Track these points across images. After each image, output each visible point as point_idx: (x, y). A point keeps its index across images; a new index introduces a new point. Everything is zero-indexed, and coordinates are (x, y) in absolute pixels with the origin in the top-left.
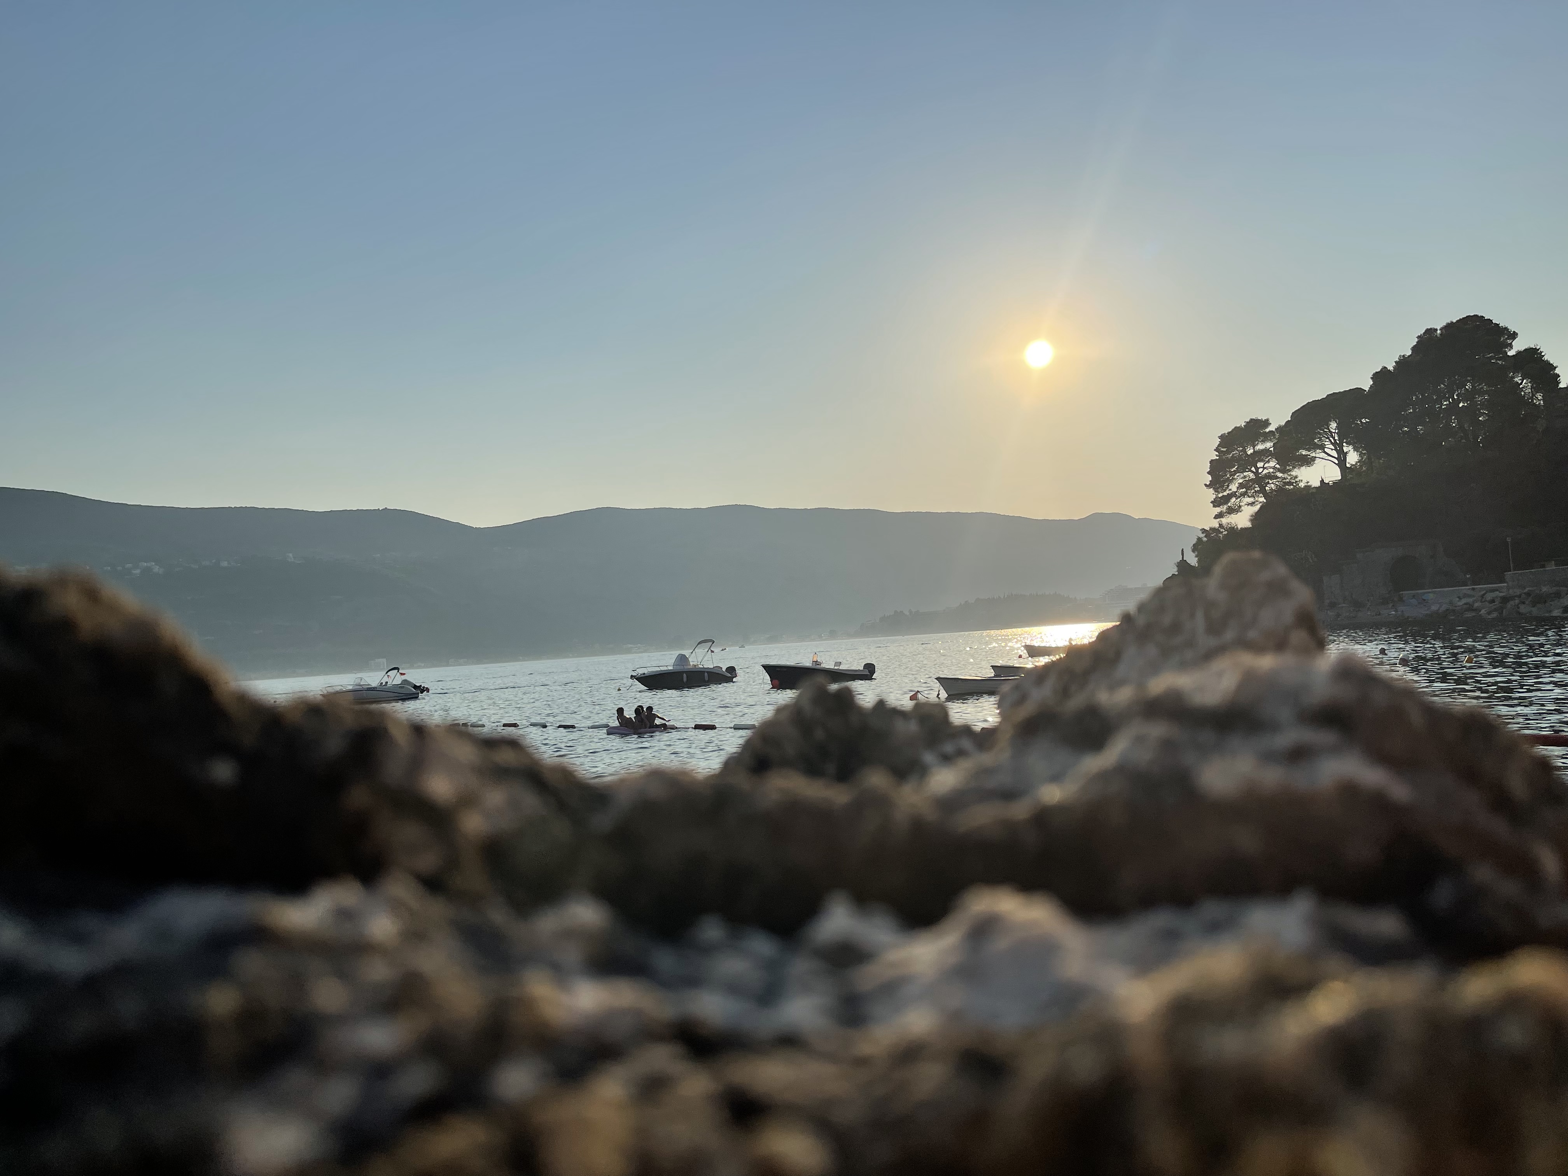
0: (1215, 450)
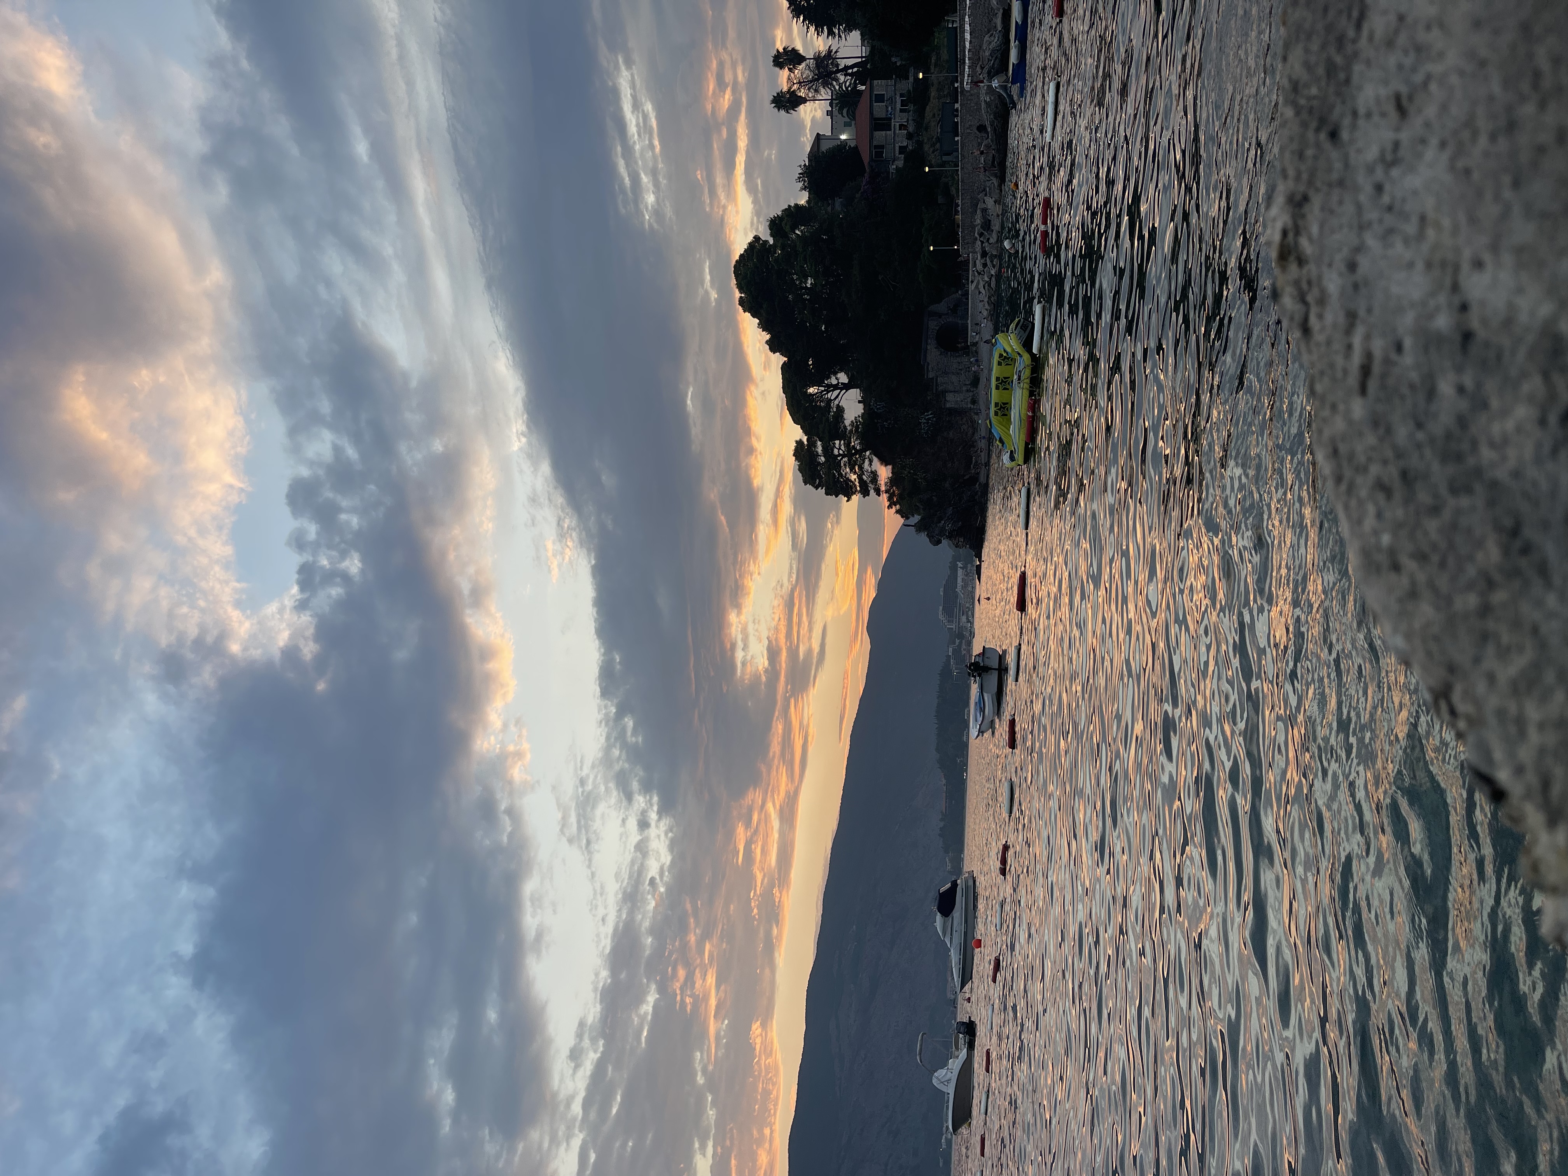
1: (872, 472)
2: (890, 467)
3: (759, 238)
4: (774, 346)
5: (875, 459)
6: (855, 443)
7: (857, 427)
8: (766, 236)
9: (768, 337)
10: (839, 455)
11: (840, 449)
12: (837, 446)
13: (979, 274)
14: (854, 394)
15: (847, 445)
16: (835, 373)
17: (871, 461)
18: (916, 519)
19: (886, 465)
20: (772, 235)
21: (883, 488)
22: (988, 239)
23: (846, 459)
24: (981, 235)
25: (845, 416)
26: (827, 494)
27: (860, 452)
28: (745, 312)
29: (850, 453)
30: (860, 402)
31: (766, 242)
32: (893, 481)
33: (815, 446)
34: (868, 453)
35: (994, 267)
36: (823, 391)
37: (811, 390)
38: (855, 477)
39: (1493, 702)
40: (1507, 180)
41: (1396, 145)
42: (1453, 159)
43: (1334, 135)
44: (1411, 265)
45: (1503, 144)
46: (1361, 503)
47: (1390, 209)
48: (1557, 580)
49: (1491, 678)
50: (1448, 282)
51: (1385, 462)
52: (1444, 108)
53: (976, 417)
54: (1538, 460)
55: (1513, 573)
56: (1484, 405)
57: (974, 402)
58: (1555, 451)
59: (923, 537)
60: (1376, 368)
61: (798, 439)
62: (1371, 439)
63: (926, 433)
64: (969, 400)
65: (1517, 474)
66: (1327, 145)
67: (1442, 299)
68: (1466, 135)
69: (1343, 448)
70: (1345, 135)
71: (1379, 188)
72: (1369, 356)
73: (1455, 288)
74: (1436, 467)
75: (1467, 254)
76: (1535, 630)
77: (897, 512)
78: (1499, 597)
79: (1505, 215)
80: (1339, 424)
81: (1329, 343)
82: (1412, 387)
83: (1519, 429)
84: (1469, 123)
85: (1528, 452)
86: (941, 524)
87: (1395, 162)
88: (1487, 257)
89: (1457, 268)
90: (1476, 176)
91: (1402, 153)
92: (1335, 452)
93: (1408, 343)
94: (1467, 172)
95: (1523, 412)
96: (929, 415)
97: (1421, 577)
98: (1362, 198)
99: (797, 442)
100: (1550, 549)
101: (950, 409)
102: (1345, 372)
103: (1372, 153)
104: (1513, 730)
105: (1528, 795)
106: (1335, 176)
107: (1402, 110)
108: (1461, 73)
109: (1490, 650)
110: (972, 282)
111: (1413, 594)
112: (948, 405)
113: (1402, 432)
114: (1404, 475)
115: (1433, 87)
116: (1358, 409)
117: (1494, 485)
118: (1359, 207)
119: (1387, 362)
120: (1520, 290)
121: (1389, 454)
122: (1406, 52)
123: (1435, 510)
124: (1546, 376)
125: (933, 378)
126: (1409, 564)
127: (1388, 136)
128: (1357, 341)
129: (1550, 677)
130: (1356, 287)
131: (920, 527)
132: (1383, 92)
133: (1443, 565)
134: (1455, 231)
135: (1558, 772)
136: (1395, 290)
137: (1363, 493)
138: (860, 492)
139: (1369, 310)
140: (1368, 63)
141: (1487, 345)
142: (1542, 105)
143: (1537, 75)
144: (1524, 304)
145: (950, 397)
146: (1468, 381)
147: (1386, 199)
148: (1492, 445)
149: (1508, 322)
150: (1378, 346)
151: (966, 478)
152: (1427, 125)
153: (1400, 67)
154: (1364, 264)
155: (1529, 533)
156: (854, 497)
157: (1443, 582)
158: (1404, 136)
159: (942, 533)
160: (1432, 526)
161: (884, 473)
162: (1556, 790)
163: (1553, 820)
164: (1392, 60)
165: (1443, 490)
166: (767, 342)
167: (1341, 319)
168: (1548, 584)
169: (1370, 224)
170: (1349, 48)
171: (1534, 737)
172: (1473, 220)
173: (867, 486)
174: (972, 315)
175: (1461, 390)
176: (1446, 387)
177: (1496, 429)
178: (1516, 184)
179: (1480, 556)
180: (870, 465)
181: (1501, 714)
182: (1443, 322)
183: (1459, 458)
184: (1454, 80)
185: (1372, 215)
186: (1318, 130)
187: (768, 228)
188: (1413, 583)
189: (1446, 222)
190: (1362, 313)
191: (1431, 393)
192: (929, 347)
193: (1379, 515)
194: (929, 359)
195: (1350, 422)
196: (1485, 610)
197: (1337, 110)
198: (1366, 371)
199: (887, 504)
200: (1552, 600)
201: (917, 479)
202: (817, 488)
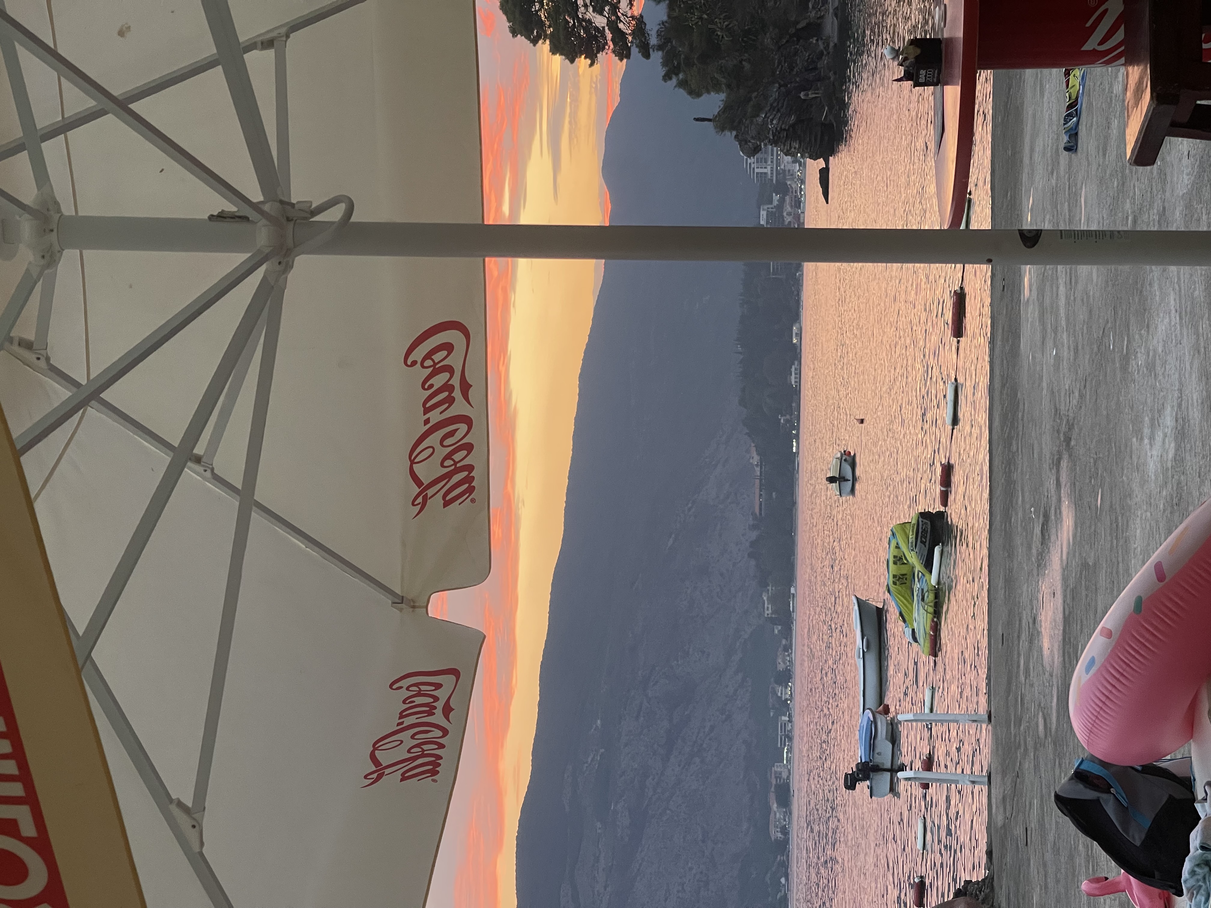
0: (534, 45)
86: (760, 120)
156: (603, 59)
159: (761, 135)
201: (714, 31)
202: (535, 42)
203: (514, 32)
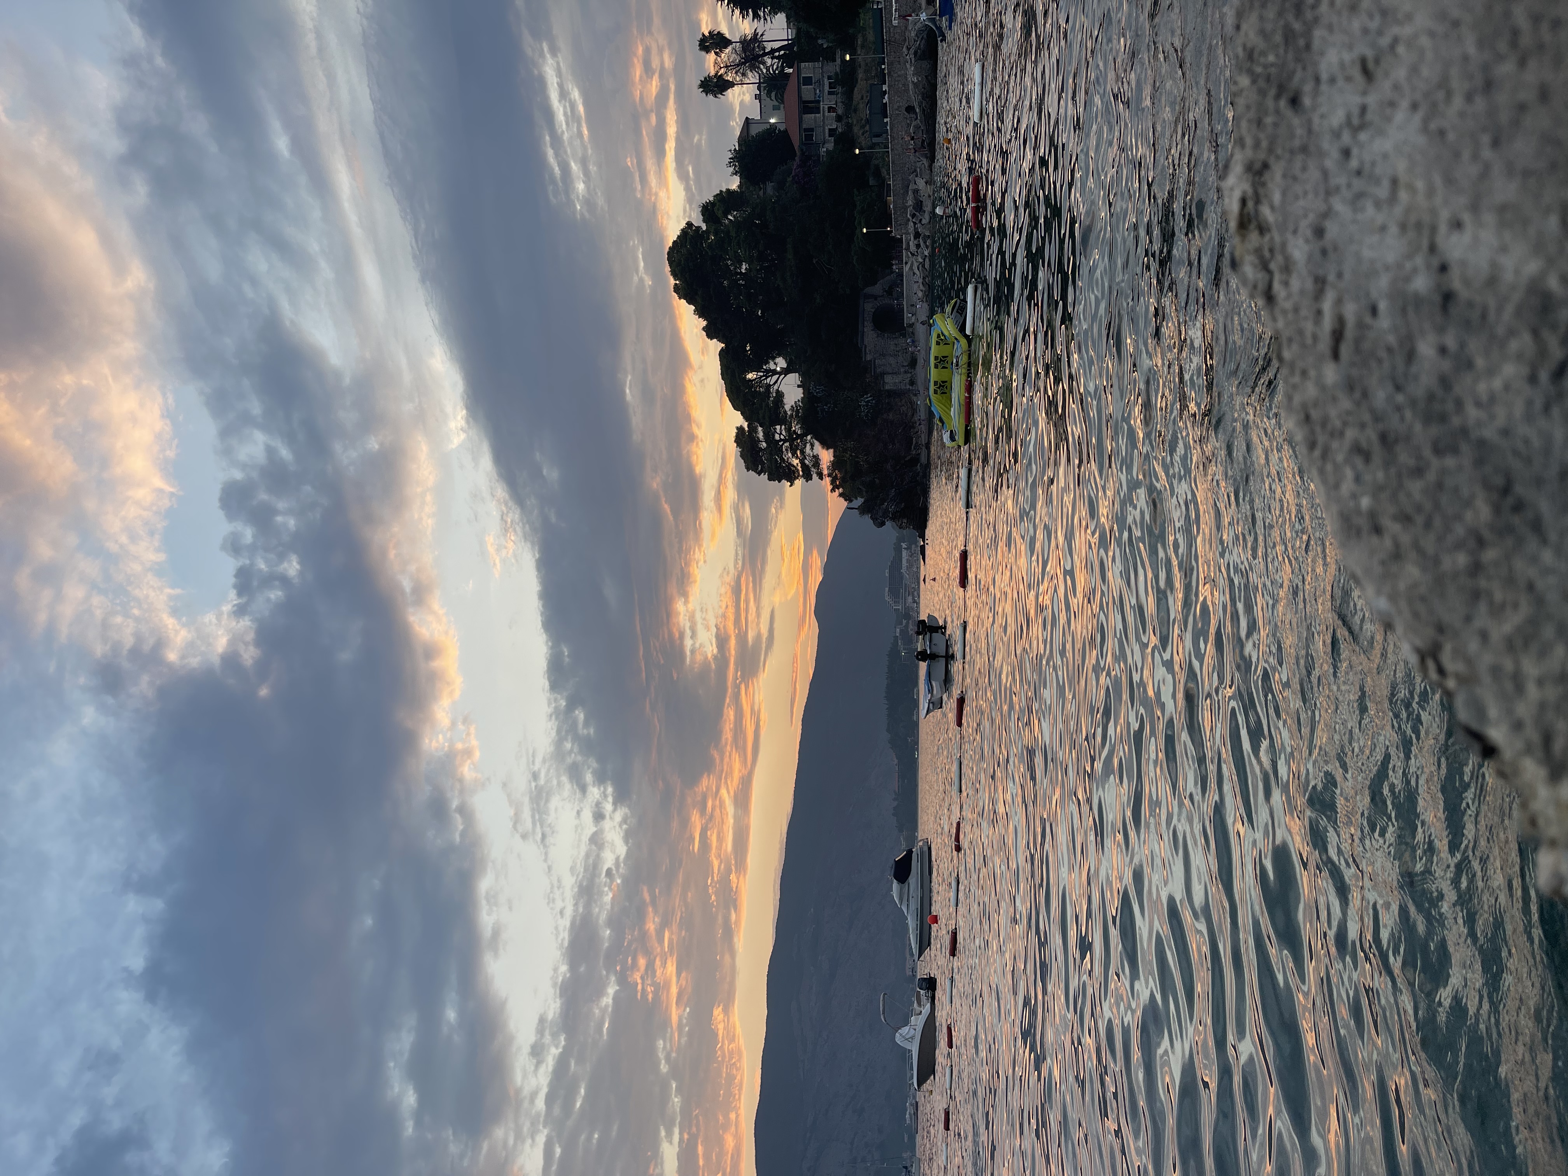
1: (814, 456)
2: (831, 451)
3: (692, 224)
4: (711, 332)
5: (817, 443)
6: (796, 428)
7: (797, 411)
8: (698, 221)
9: (705, 323)
10: (781, 440)
11: (781, 434)
12: (778, 431)
13: (913, 255)
14: (793, 378)
15: (789, 430)
16: (773, 358)
17: (812, 445)
18: (859, 502)
19: (827, 449)
20: (704, 221)
21: (825, 472)
22: (921, 220)
23: (787, 444)
24: (913, 216)
25: (785, 401)
26: (770, 479)
27: (802, 437)
28: (680, 298)
29: (791, 437)
30: (799, 386)
31: (699, 228)
32: (836, 465)
33: (756, 432)
34: (809, 437)
35: (927, 247)
36: (761, 377)
37: (750, 376)
38: (797, 461)
39: (1486, 660)
40: (1486, 139)
41: (1364, 109)
42: (1426, 121)
43: (1295, 102)
44: (1383, 229)
45: (1480, 103)
46: (1337, 468)
47: (1359, 173)
48: (1553, 537)
49: (1484, 636)
50: (1425, 243)
51: (1363, 426)
52: (1414, 70)
53: (915, 399)
54: (1529, 417)
55: (1504, 531)
56: (1469, 365)
57: (912, 383)
58: (1547, 408)
59: (867, 519)
60: (1350, 333)
61: (739, 425)
62: (1346, 403)
63: (867, 416)
64: (907, 381)
65: (1506, 432)
66: (1288, 112)
67: (1419, 260)
68: (1440, 95)
69: (1315, 414)
70: (1307, 101)
71: (1346, 153)
72: (1340, 321)
73: (1433, 249)
74: (1418, 427)
75: (1444, 215)
76: (1531, 587)
77: (840, 495)
78: (1490, 555)
79: (1485, 173)
80: (1311, 390)
81: (1296, 310)
82: (1390, 350)
83: (1507, 388)
84: (1444, 84)
85: (1519, 410)
87: (1362, 127)
88: (1466, 217)
89: (1434, 229)
90: (1451, 136)
91: (1369, 116)
92: (1307, 418)
93: (1382, 306)
94: (1442, 133)
95: (1510, 370)
96: (868, 397)
97: (1405, 539)
98: (1329, 163)
99: (737, 428)
100: (1545, 507)
101: (888, 391)
102: (1315, 338)
103: (1337, 118)
104: (1509, 686)
105: (1528, 750)
106: (1297, 143)
107: (1367, 73)
108: (1432, 34)
109: (1483, 607)
110: (906, 263)
111: (1397, 555)
112: (887, 387)
113: (1380, 396)
114: (1383, 438)
115: (1401, 49)
116: (1331, 374)
117: (1481, 443)
118: (1325, 174)
119: (1361, 326)
120: (1504, 249)
121: (1367, 417)
122: (1371, 16)
123: (1419, 471)
124: (1535, 333)
125: (870, 361)
126: (1392, 527)
127: (1356, 100)
128: (1327, 306)
129: (1548, 632)
130: (1324, 252)
131: (864, 510)
132: (1347, 57)
133: (1428, 525)
134: (1431, 192)
135: (1560, 726)
136: (1367, 253)
137: (1340, 458)
138: (803, 476)
139: (1340, 275)
140: (1330, 28)
141: (1470, 304)
142: (1522, 63)
143: (1515, 33)
144: (1508, 263)
145: (888, 379)
146: (1450, 341)
147: (1354, 163)
148: (1478, 404)
149: (1492, 281)
150: (1350, 310)
151: (907, 459)
152: (1396, 87)
153: (1365, 31)
154: (1332, 230)
155: (1519, 489)
156: (797, 482)
157: (1429, 544)
158: (1372, 100)
159: (885, 514)
160: (1416, 487)
161: (826, 457)
162: (1558, 746)
163: (1555, 775)
164: (1356, 25)
165: (1427, 452)
166: (704, 329)
167: (1309, 285)
168: (1544, 541)
169: (1338, 189)
170: (1309, 15)
171: (1532, 692)
172: (1449, 181)
173: (810, 471)
174: (907, 296)
175: (1443, 350)
176: (1426, 349)
177: (1482, 388)
178: (1496, 143)
179: (1469, 516)
180: (812, 449)
181: (1496, 671)
182: (1421, 284)
183: (1443, 418)
184: (1425, 41)
185: (1340, 180)
186: (1278, 97)
187: (700, 214)
188: (1397, 545)
189: (1420, 185)
190: (1331, 278)
191: (1411, 355)
192: (866, 330)
193: (1358, 479)
194: (866, 342)
195: (1322, 388)
196: (1476, 568)
197: (1299, 75)
198: (1338, 336)
199: (830, 487)
200: (1547, 556)
201: (859, 462)
202: (759, 474)
203: (748, 469)
